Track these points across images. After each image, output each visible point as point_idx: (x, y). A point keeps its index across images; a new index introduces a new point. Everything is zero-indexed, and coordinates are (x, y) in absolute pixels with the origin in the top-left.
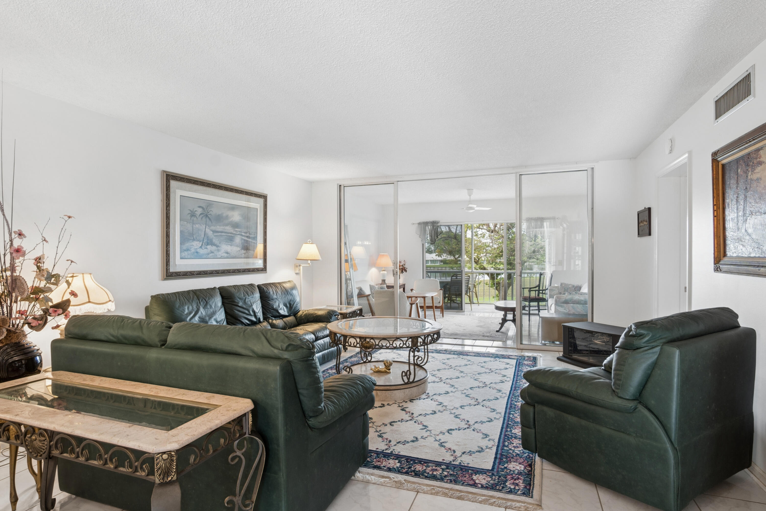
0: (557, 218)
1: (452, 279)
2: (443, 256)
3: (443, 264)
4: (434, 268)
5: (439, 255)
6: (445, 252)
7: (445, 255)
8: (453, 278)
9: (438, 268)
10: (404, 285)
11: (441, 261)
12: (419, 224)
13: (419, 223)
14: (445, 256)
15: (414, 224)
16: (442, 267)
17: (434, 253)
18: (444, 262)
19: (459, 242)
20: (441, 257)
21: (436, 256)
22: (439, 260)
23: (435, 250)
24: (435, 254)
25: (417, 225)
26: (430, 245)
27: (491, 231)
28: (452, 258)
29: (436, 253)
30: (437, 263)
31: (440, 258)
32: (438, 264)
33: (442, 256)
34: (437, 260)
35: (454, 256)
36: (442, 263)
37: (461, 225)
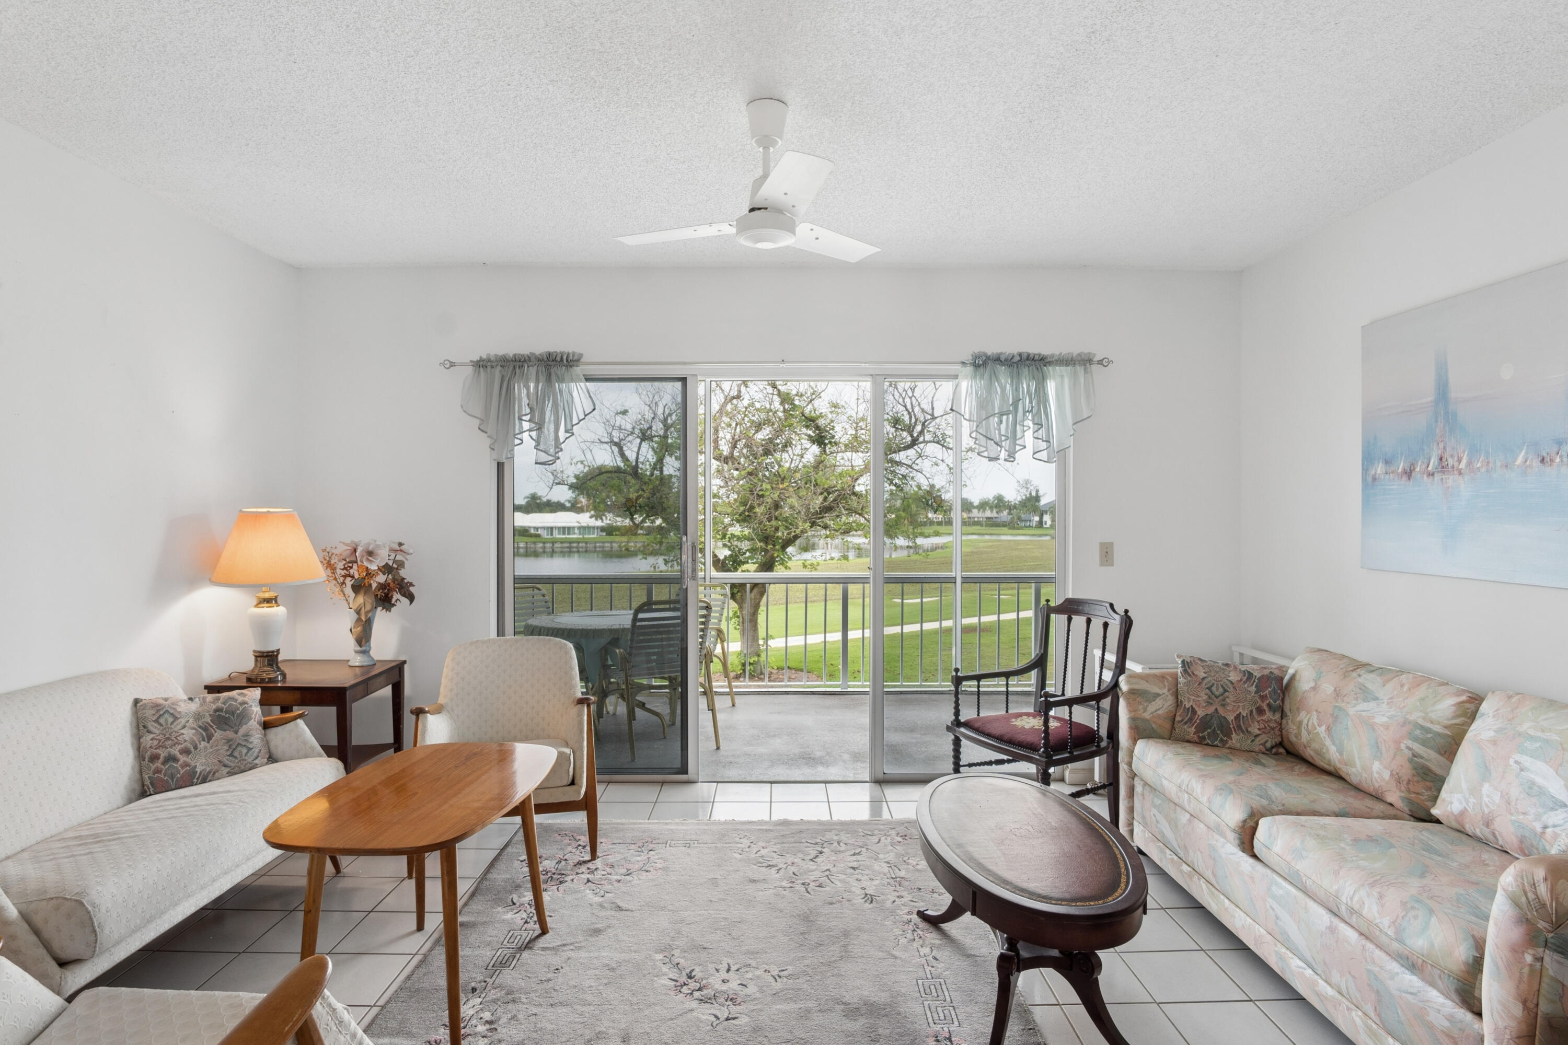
0: (1100, 362)
1: (635, 619)
2: (606, 518)
3: (607, 535)
4: (586, 543)
5: (598, 517)
6: (609, 509)
7: (610, 516)
8: (641, 616)
9: (596, 543)
10: (399, 668)
11: (602, 529)
12: (481, 365)
13: (481, 360)
14: (609, 519)
15: (452, 365)
16: (603, 542)
17: (587, 511)
18: (609, 530)
19: (645, 483)
20: (602, 519)
21: (591, 517)
22: (597, 528)
23: (588, 506)
24: (588, 515)
25: (470, 370)
26: (578, 495)
27: (722, 459)
28: (627, 522)
29: (590, 512)
30: (593, 534)
31: (599, 523)
32: (595, 536)
33: (604, 518)
34: (594, 528)
35: (632, 519)
36: (604, 534)
37: (684, 380)
